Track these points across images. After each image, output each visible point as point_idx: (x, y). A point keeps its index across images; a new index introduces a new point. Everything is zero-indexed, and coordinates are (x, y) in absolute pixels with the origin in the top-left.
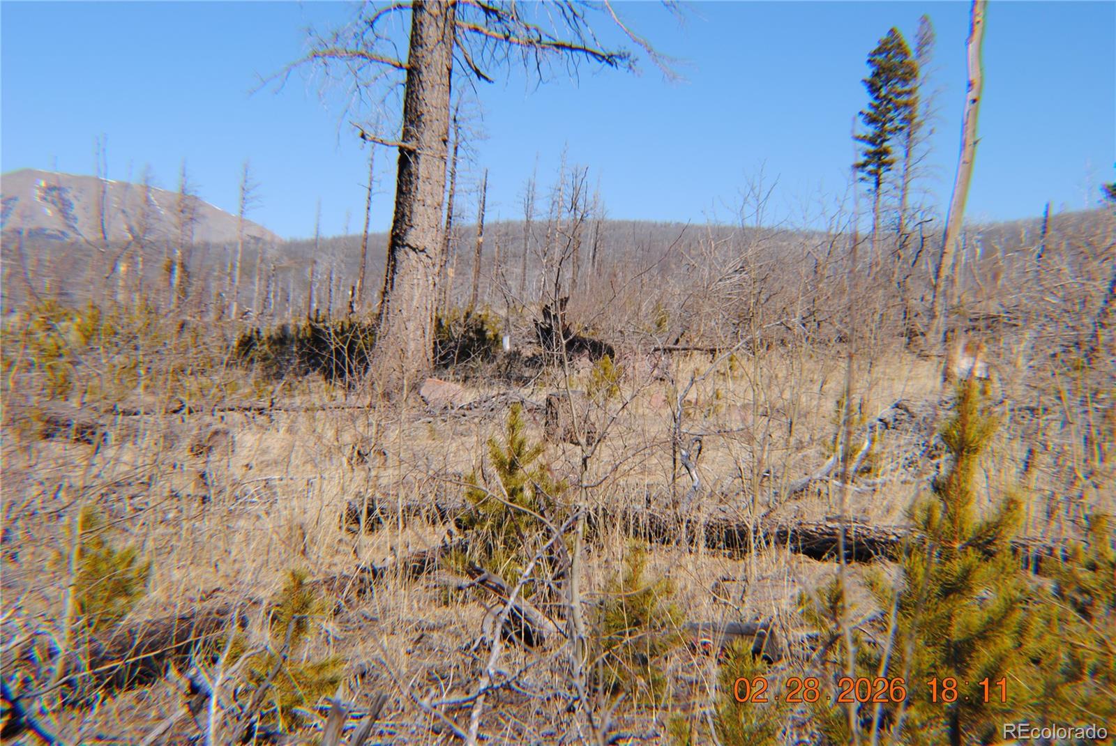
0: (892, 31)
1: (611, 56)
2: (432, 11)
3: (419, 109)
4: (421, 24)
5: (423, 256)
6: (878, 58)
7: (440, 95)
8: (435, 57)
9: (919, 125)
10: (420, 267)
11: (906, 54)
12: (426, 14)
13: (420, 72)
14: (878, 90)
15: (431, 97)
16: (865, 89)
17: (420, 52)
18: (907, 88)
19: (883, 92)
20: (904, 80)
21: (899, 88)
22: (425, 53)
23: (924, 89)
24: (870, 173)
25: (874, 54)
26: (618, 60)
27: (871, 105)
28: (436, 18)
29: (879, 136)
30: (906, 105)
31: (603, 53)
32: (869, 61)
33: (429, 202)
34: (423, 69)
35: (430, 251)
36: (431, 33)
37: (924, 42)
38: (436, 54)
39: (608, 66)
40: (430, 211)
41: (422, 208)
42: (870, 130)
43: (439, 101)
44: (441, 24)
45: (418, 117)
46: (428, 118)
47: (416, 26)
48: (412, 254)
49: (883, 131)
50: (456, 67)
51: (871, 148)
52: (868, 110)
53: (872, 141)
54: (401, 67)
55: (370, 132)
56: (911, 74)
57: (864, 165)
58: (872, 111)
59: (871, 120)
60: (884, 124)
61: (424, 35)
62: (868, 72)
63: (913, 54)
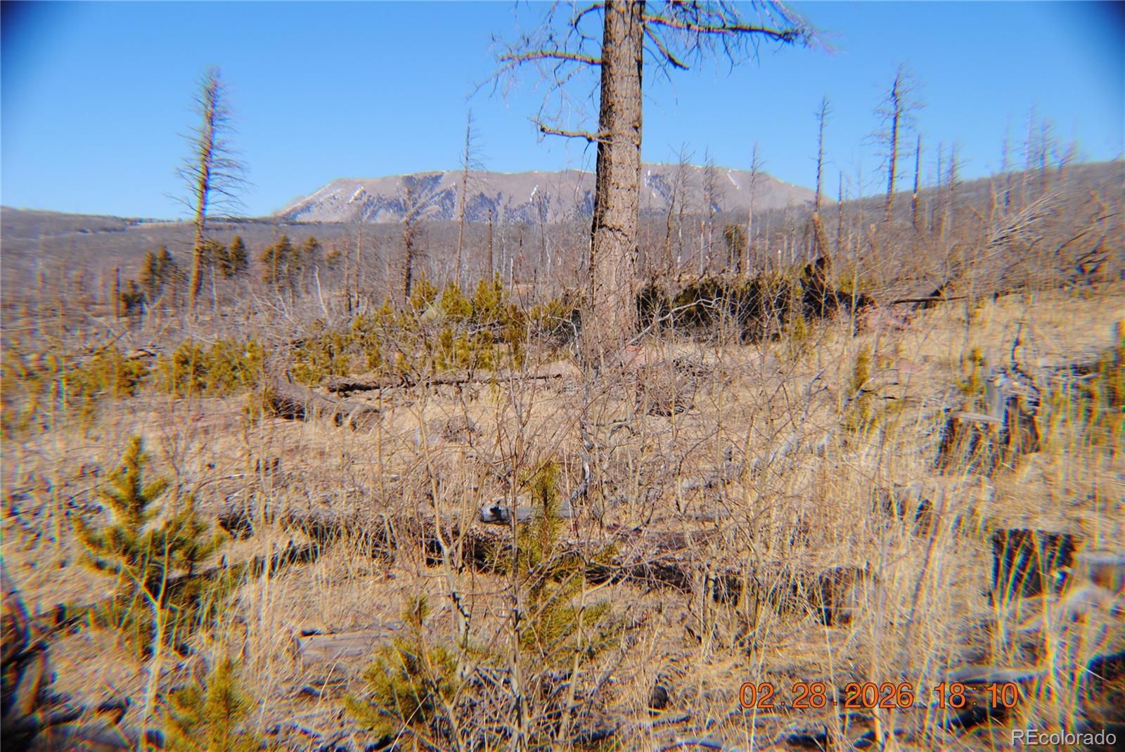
1: (786, 33)
2: (618, 9)
3: (611, 100)
4: (610, 22)
5: (619, 235)
7: (630, 85)
8: (625, 51)
10: (617, 244)
12: (614, 11)
13: (610, 66)
15: (622, 89)
17: (610, 47)
22: (614, 48)
26: (793, 37)
28: (623, 15)
31: (779, 32)
33: (622, 185)
34: (612, 62)
35: (626, 230)
36: (619, 29)
38: (624, 48)
39: (786, 44)
40: (624, 193)
41: (615, 191)
43: (629, 91)
44: (628, 19)
45: (610, 107)
46: (619, 108)
47: (608, 23)
48: (609, 234)
50: (646, 57)
54: (593, 63)
55: (549, 126)
61: (613, 31)
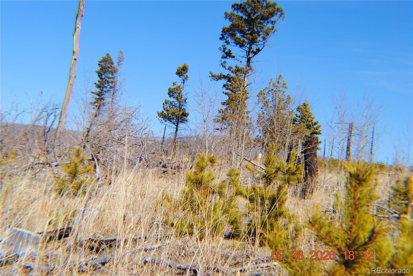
0: (108, 55)
6: (102, 63)
9: (117, 90)
11: (113, 63)
14: (101, 75)
16: (97, 75)
18: (113, 76)
19: (103, 77)
20: (112, 73)
21: (110, 76)
23: (119, 78)
24: (96, 106)
25: (100, 62)
27: (99, 81)
29: (101, 93)
30: (112, 82)
32: (99, 64)
37: (121, 60)
42: (98, 90)
49: (102, 90)
51: (98, 97)
52: (97, 83)
53: (98, 95)
56: (115, 71)
57: (95, 103)
58: (99, 83)
59: (99, 87)
60: (103, 88)
62: (98, 68)
63: (115, 64)
